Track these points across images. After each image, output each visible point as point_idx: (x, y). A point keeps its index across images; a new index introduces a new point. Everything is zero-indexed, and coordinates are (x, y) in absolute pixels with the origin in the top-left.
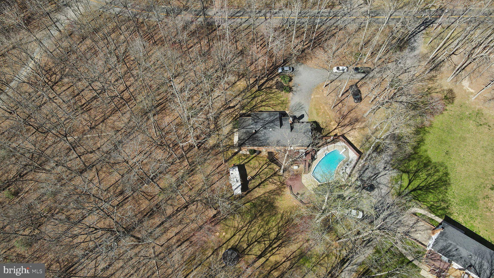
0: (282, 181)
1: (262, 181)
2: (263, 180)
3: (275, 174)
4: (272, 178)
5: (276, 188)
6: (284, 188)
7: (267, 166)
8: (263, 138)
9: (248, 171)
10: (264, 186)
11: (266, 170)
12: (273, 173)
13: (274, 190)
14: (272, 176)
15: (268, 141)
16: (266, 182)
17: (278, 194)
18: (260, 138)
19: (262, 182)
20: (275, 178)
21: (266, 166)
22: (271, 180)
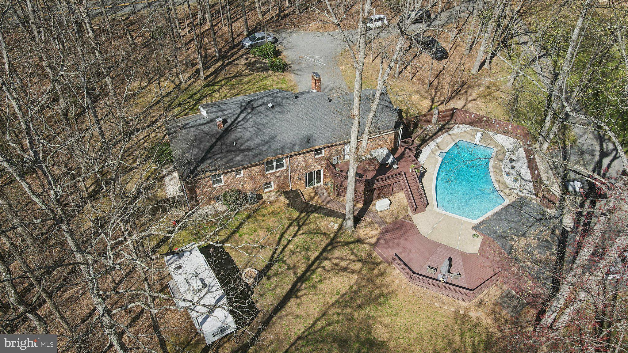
0: (364, 255)
1: (299, 275)
2: (300, 271)
3: (333, 244)
4: (330, 257)
5: (356, 283)
6: (382, 274)
7: (298, 230)
8: (257, 141)
9: (238, 258)
10: (314, 287)
11: (299, 240)
12: (325, 242)
13: (356, 292)
14: (324, 250)
15: (275, 146)
16: (314, 276)
17: (373, 300)
18: (248, 144)
19: (302, 279)
20: (338, 253)
21: (294, 228)
22: (327, 264)
